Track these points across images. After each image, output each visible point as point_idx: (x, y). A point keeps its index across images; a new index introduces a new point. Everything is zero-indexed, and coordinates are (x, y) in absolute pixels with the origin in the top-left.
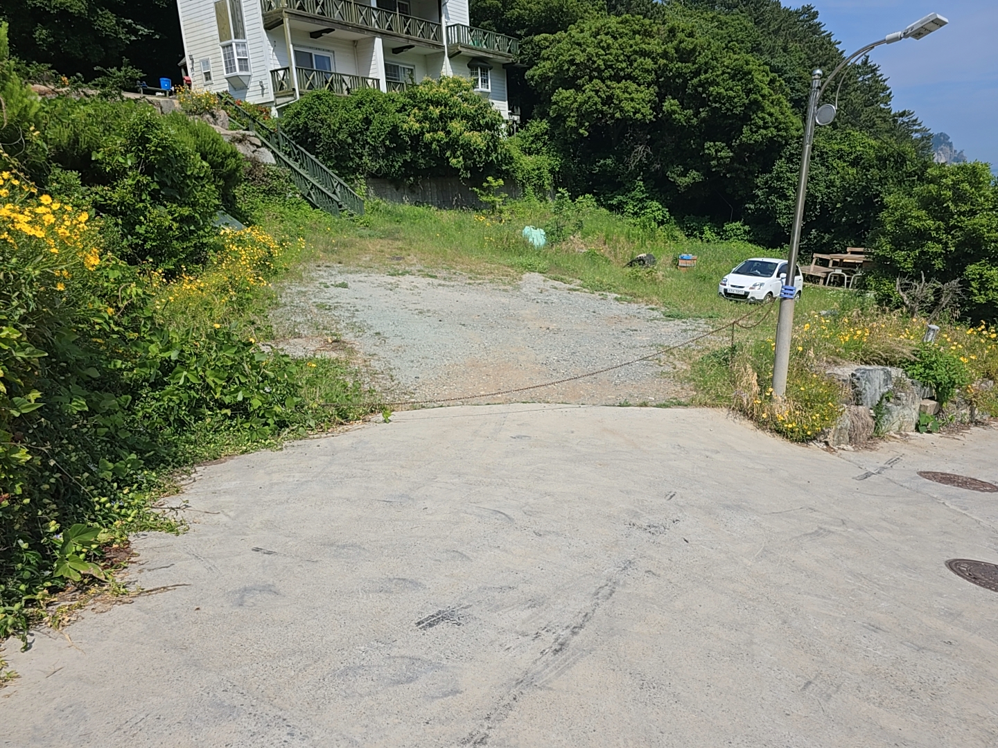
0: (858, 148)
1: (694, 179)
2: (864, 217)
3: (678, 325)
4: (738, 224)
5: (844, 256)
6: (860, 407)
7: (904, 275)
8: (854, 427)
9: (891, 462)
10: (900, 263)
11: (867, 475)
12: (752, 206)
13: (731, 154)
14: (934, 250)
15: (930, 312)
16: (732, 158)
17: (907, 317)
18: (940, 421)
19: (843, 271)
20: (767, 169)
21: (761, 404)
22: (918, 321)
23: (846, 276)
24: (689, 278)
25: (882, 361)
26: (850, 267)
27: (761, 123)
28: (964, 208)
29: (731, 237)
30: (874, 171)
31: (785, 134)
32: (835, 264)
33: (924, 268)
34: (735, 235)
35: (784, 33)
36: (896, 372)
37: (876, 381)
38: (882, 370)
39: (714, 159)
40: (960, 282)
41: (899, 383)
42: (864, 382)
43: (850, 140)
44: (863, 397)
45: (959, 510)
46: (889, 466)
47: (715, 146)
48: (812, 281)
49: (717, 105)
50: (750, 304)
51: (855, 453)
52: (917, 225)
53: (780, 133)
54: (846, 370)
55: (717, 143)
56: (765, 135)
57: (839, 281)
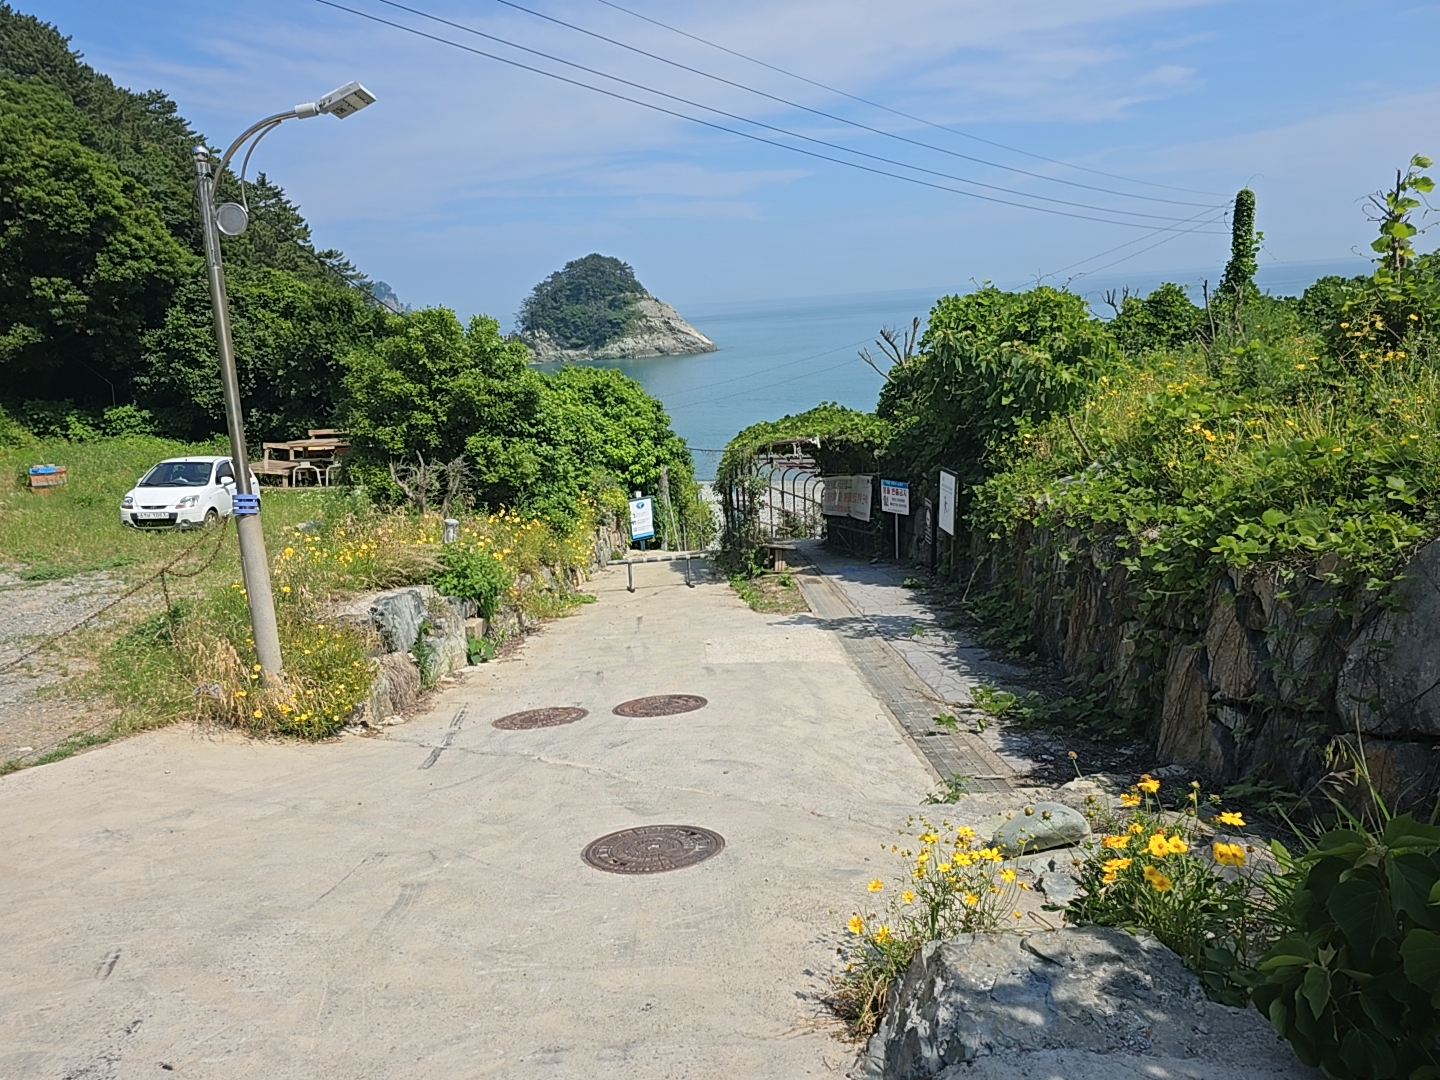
0: (286, 293)
1: (25, 338)
2: (320, 387)
3: (56, 591)
4: (129, 409)
5: (307, 442)
6: (395, 654)
7: (397, 458)
8: (395, 686)
9: (457, 721)
10: (386, 443)
11: (435, 755)
12: (146, 380)
13: (86, 298)
14: (424, 422)
15: (441, 502)
16: (88, 304)
17: (415, 514)
18: (492, 642)
19: (312, 464)
20: (156, 320)
21: (247, 697)
22: (431, 516)
23: (318, 470)
24: (59, 505)
25: (404, 581)
26: (321, 459)
27: (126, 250)
28: (444, 365)
29: (122, 429)
30: (315, 324)
31: (171, 269)
32: (298, 454)
33: (417, 449)
34: (128, 427)
35: (129, 125)
36: (426, 591)
37: (406, 609)
38: (409, 592)
39: (55, 305)
40: (465, 460)
41: (434, 607)
42: (390, 617)
43: (272, 282)
44: (394, 639)
45: (559, 762)
46: (456, 728)
47: (52, 283)
48: (271, 483)
49: (37, 217)
50: (184, 531)
51: (407, 725)
52: (395, 389)
53: (162, 267)
54: (362, 606)
55: (53, 279)
56: (139, 269)
57: (310, 479)
